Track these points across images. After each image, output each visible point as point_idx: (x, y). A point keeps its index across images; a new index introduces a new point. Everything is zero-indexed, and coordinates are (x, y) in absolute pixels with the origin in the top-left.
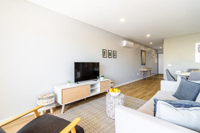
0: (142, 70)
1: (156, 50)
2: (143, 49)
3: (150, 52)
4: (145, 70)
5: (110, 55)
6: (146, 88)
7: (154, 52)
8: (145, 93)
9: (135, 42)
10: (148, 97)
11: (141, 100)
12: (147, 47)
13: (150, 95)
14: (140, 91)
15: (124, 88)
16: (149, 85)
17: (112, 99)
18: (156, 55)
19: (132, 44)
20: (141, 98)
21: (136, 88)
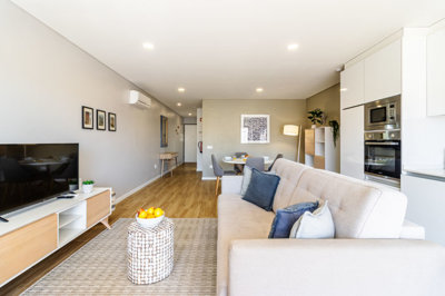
0: (163, 157)
1: (182, 118)
2: (164, 113)
3: (174, 120)
4: (169, 157)
5: (101, 124)
6: (180, 193)
7: (178, 122)
8: (183, 204)
9: (154, 99)
10: (191, 210)
11: (183, 219)
12: (169, 109)
13: (192, 206)
14: (173, 202)
15: (136, 202)
16: (180, 186)
17: (150, 235)
18: (181, 127)
19: (148, 101)
20: (182, 216)
21: (161, 197)
